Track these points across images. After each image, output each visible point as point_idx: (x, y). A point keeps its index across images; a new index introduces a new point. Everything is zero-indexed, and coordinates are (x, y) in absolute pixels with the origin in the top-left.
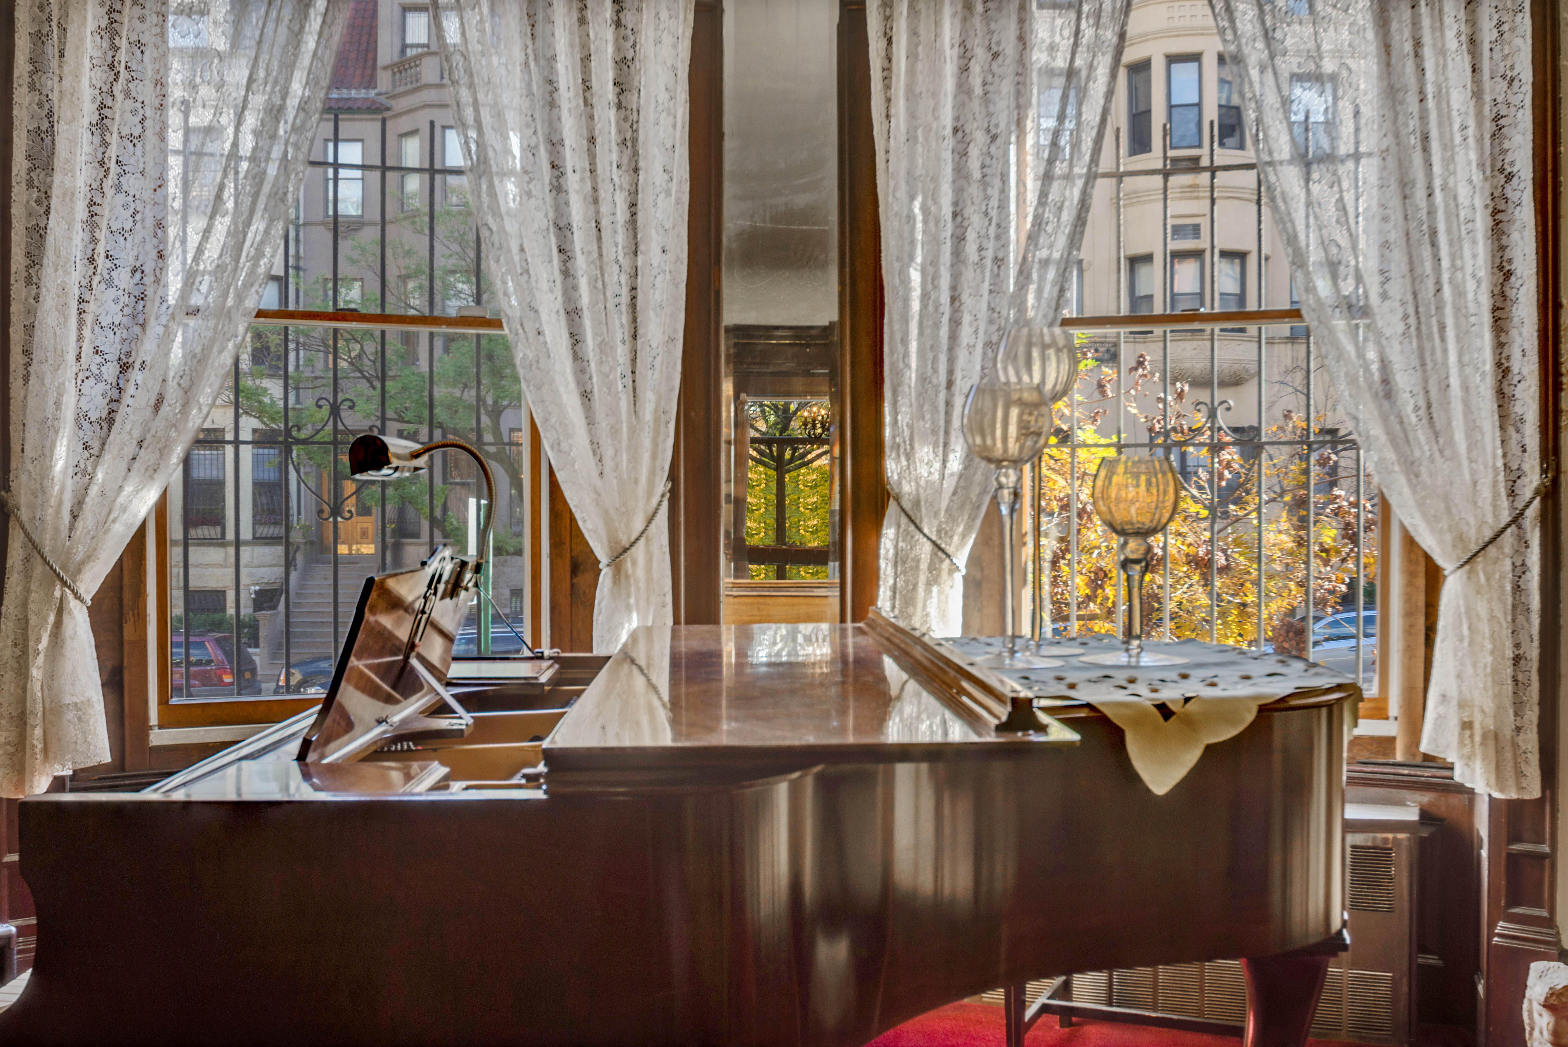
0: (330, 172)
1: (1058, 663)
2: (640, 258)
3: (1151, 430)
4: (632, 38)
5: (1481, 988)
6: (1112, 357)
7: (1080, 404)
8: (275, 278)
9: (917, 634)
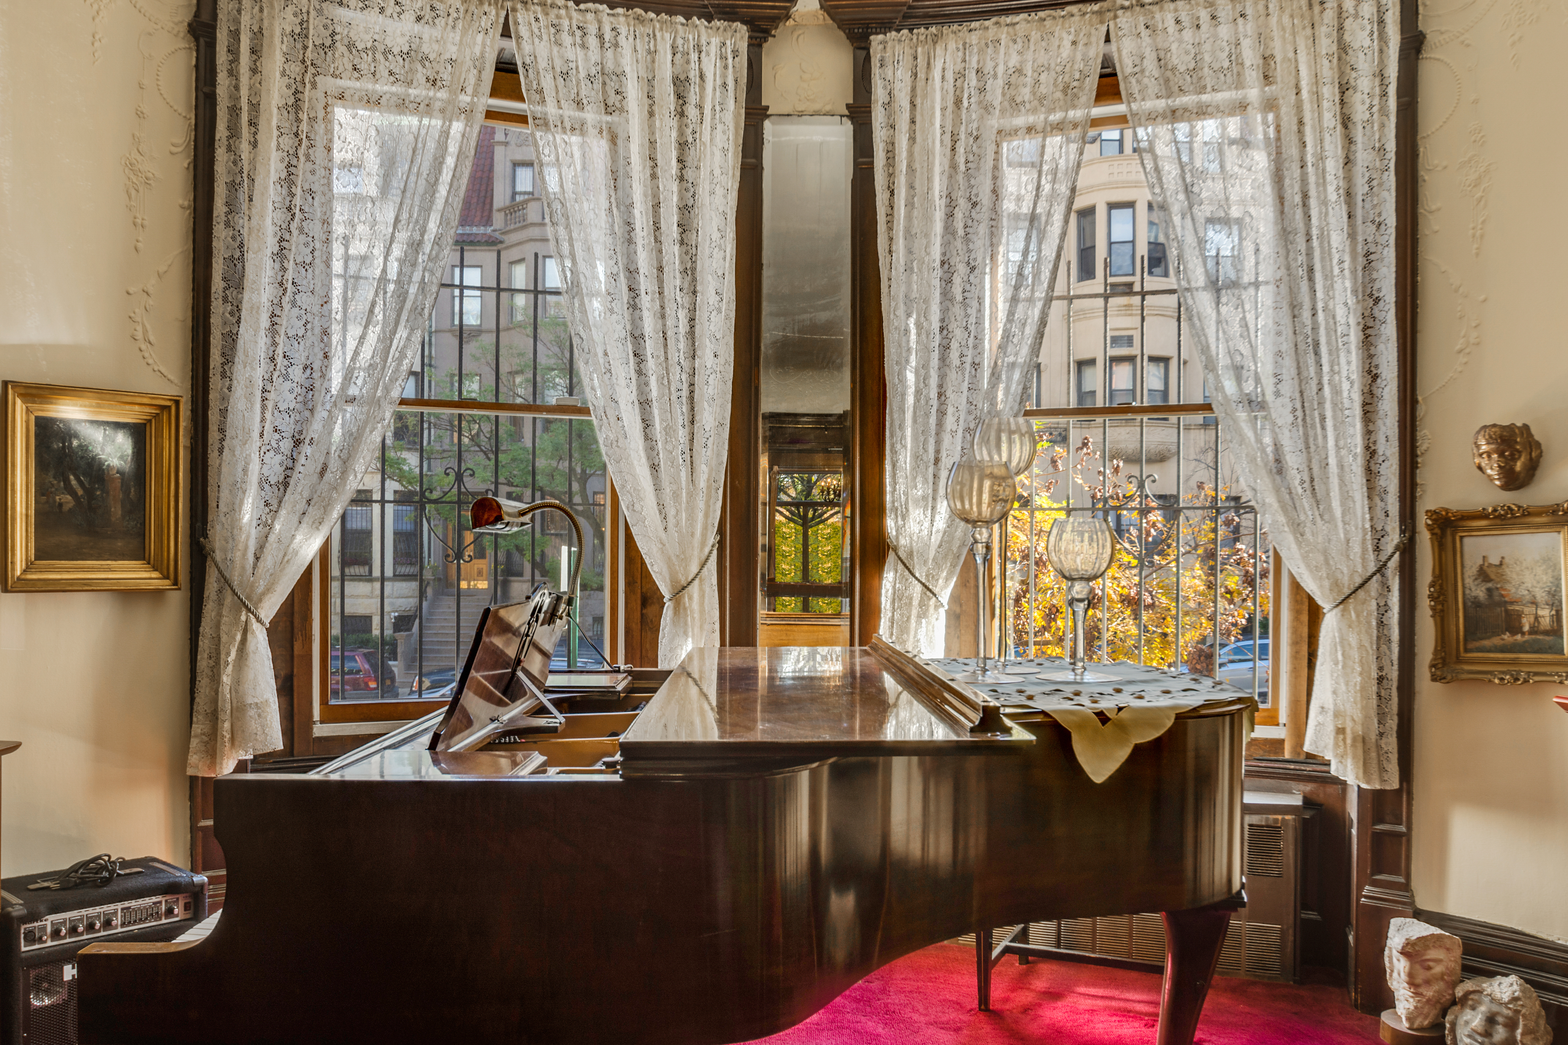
0: (457, 292)
1: (1019, 679)
2: (697, 361)
3: (1093, 497)
4: (692, 190)
5: (1351, 938)
6: (1063, 439)
7: (1037, 476)
8: (414, 374)
9: (910, 655)
